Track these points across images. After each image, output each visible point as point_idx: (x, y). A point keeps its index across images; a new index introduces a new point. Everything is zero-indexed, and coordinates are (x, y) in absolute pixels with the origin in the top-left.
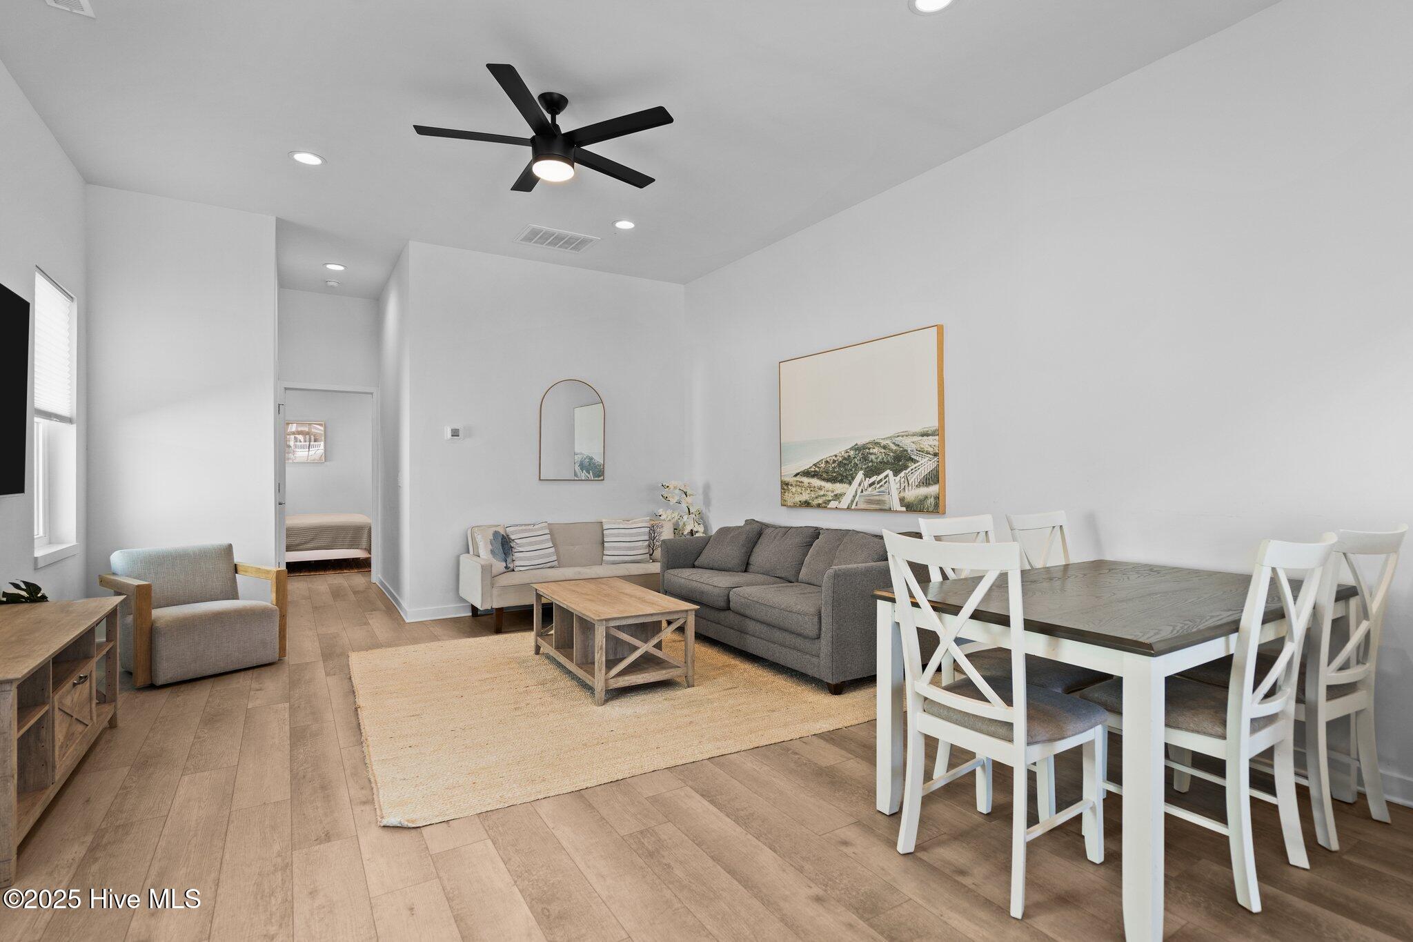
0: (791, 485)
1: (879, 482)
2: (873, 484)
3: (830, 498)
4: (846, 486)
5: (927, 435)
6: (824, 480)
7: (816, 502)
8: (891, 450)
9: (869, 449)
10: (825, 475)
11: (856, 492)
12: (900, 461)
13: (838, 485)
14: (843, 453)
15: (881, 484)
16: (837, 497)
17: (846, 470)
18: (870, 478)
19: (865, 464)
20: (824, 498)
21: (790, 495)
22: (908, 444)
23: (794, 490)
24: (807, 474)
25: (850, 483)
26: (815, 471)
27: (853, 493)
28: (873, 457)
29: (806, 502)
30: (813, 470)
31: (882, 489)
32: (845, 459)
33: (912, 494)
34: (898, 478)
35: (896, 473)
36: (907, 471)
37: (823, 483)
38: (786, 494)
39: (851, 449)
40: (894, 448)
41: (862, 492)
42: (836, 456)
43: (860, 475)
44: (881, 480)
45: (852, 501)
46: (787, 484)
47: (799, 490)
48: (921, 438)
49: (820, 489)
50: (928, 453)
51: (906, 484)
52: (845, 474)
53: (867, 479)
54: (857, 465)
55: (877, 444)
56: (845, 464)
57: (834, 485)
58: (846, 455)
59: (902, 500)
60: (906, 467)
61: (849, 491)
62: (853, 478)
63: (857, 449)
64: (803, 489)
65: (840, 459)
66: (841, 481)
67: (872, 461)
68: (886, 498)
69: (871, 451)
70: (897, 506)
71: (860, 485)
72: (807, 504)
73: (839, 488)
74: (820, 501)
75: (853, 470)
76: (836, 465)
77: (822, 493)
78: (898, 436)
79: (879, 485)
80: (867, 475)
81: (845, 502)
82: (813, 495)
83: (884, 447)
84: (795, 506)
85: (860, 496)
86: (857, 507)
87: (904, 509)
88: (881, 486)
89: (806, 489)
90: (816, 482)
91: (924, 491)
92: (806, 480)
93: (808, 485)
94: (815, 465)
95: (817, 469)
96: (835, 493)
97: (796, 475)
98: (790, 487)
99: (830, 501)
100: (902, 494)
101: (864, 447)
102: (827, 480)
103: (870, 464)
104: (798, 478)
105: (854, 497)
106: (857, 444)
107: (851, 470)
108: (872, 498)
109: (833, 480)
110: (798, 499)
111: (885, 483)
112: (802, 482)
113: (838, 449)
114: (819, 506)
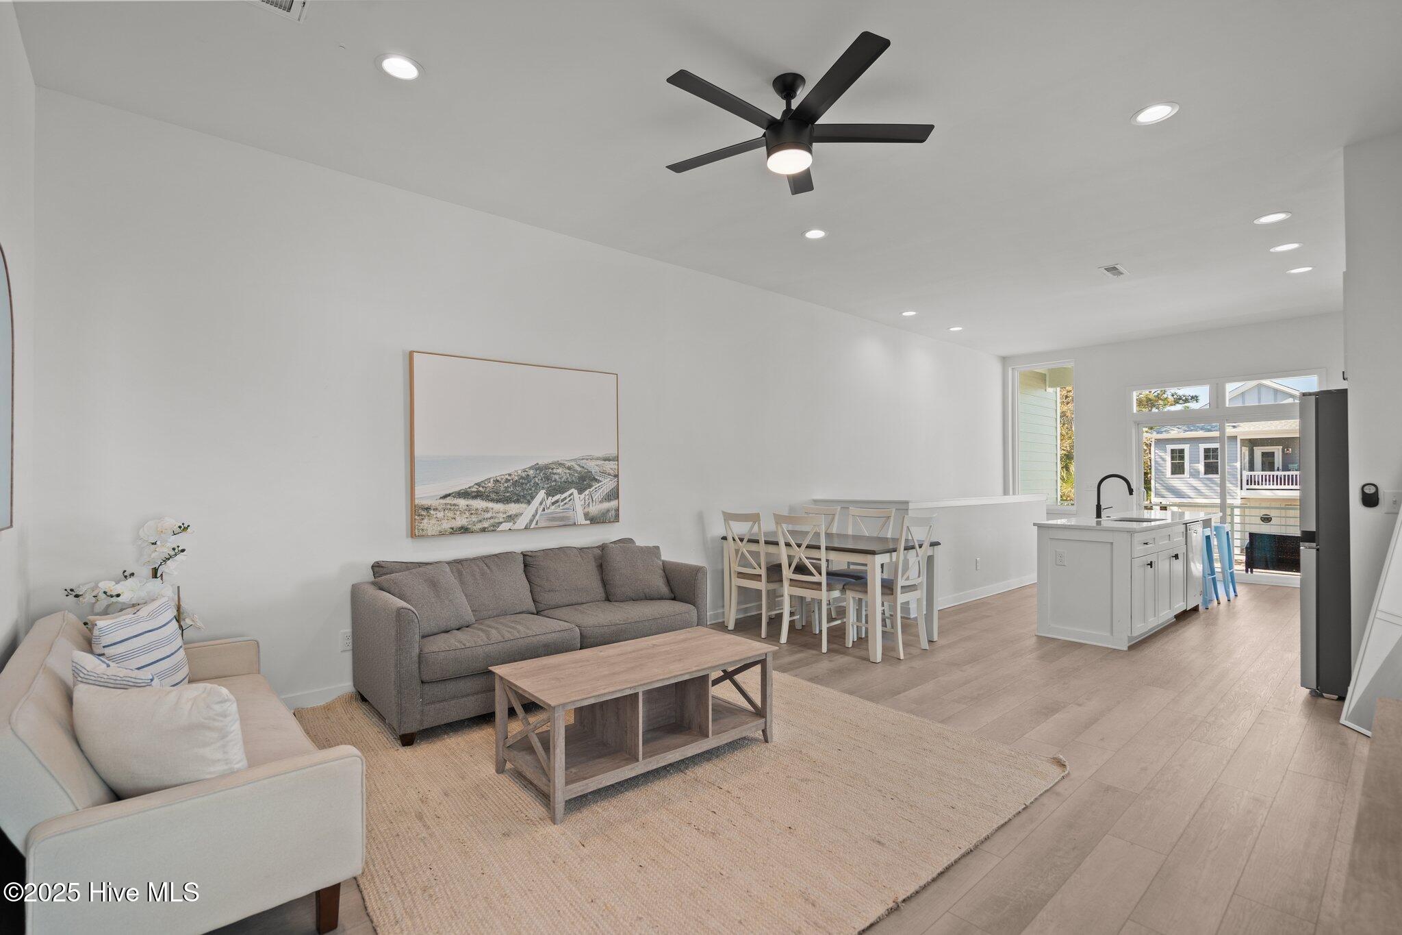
0: (435, 509)
1: (563, 500)
2: (557, 501)
3: (501, 520)
4: (524, 505)
5: (609, 460)
6: (492, 500)
7: (479, 526)
8: (576, 471)
9: (552, 469)
10: (493, 496)
11: (536, 511)
12: (584, 481)
13: (512, 505)
14: (520, 472)
15: (565, 502)
16: (511, 518)
17: (523, 489)
18: (553, 496)
19: (547, 484)
20: (492, 521)
21: (433, 521)
22: (593, 467)
23: (440, 515)
24: (464, 494)
25: (529, 503)
26: (478, 492)
27: (533, 512)
28: (557, 477)
29: (462, 528)
30: (476, 490)
31: (566, 506)
32: (522, 478)
33: (595, 509)
34: (582, 496)
35: (581, 491)
36: (591, 490)
37: (490, 505)
38: (425, 521)
39: (531, 468)
40: (579, 469)
41: (544, 510)
42: (510, 475)
43: (542, 494)
44: (565, 498)
45: (531, 521)
46: (428, 509)
47: (450, 514)
48: (603, 462)
49: (486, 510)
50: (609, 474)
51: (590, 501)
52: (522, 494)
53: (550, 498)
54: (538, 484)
55: (561, 465)
56: (522, 484)
57: (507, 506)
58: (524, 475)
59: (586, 515)
60: (590, 486)
61: (526, 511)
62: (533, 498)
63: (537, 468)
64: (458, 513)
65: (516, 478)
66: (517, 501)
67: (555, 481)
68: (571, 513)
69: (555, 471)
70: (581, 519)
71: (541, 504)
72: (464, 530)
73: (513, 508)
74: (486, 524)
75: (533, 489)
76: (509, 484)
77: (489, 515)
78: (583, 459)
79: (563, 503)
80: (549, 494)
81: (521, 523)
82: (474, 519)
83: (569, 468)
84: (442, 534)
85: (541, 515)
86: (537, 526)
87: (588, 522)
88: (566, 503)
89: (462, 513)
90: (479, 504)
91: (606, 505)
92: (462, 502)
93: (465, 508)
94: (478, 484)
95: (481, 489)
96: (510, 514)
97: (445, 497)
98: (432, 512)
99: (501, 523)
100: (586, 510)
101: (546, 467)
102: (498, 501)
103: (553, 484)
104: (448, 500)
105: (534, 516)
106: (538, 464)
107: (531, 489)
108: (555, 515)
109: (507, 500)
110: (446, 525)
111: (569, 501)
112: (455, 505)
113: (516, 468)
114: (484, 530)
